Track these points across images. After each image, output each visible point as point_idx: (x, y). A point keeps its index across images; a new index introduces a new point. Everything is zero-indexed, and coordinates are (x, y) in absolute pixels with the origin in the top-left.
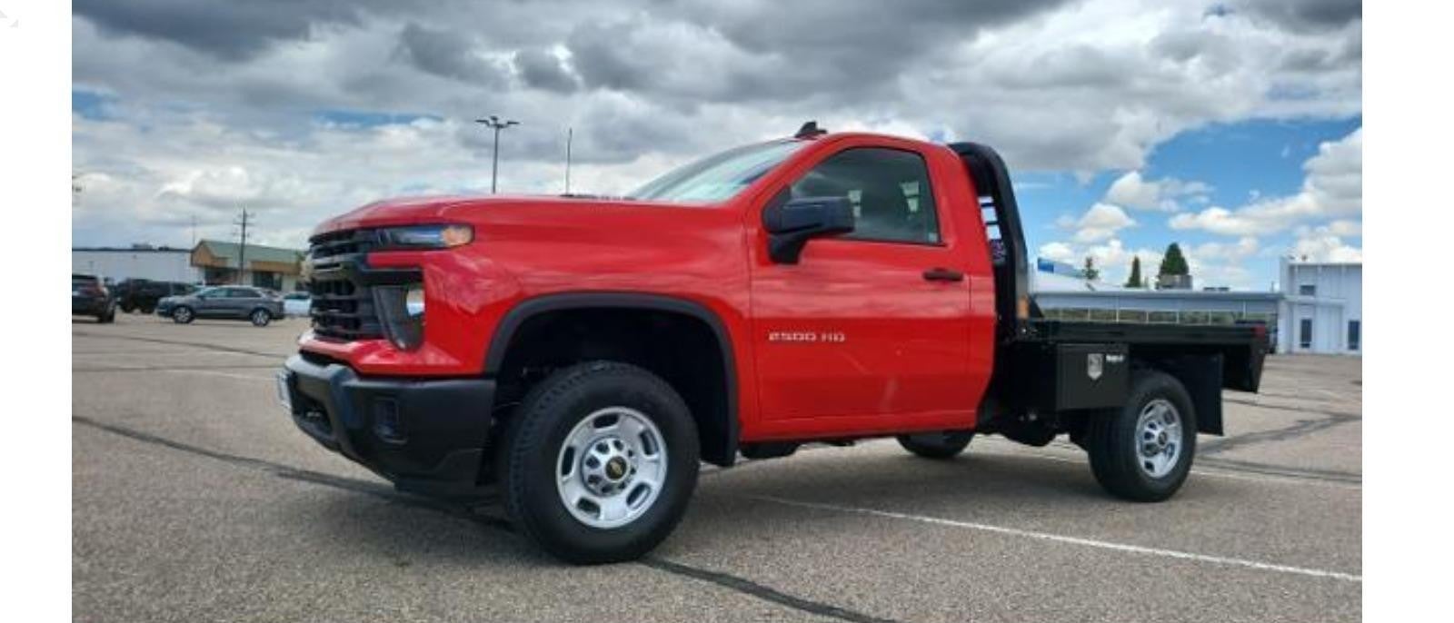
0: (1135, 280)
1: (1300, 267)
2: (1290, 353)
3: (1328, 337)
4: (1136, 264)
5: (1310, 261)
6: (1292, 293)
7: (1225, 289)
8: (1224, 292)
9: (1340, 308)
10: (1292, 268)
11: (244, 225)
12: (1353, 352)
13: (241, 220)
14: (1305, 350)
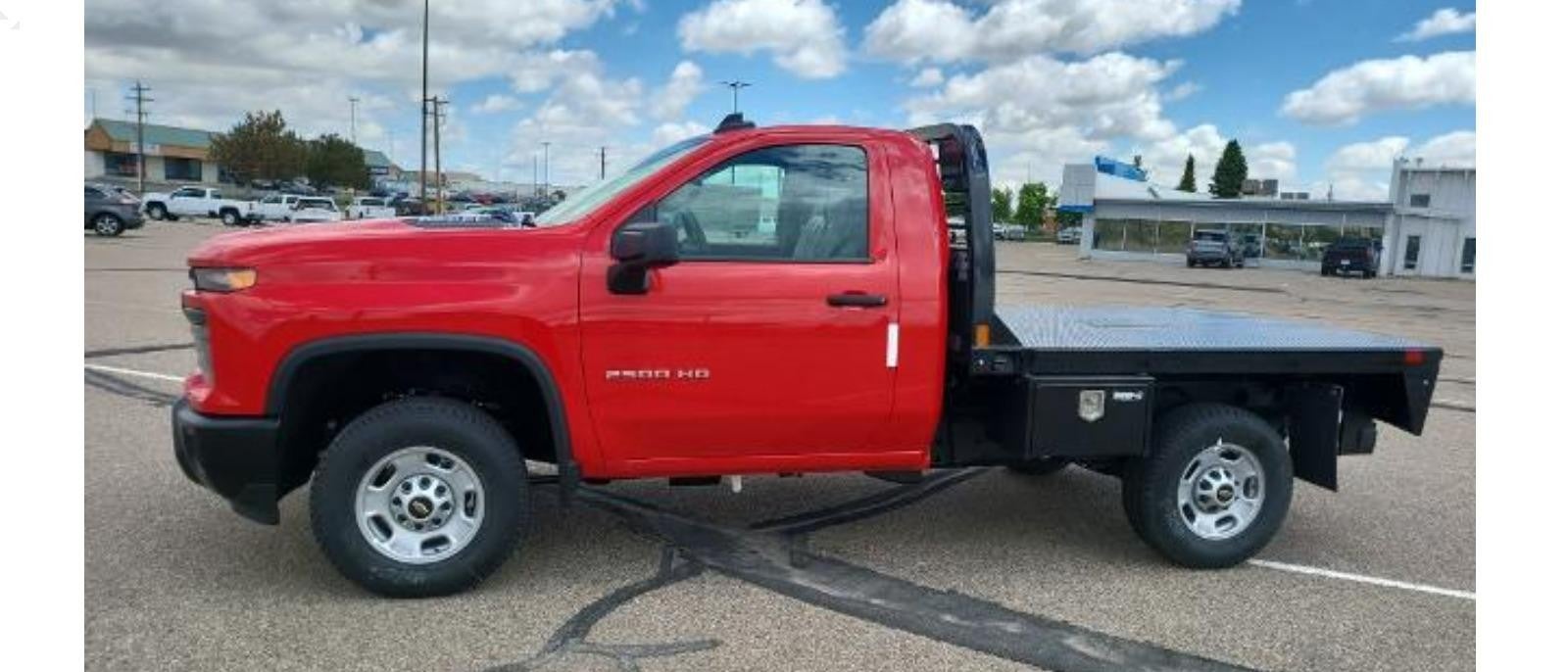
0: (1188, 184)
1: (1415, 172)
2: (1391, 274)
3: (1437, 258)
4: (1190, 164)
5: (1425, 166)
6: (1401, 202)
7: (1304, 196)
8: (1303, 201)
9: (1456, 221)
10: (1404, 173)
11: (140, 100)
12: (1466, 276)
13: (135, 94)
14: (1410, 272)
